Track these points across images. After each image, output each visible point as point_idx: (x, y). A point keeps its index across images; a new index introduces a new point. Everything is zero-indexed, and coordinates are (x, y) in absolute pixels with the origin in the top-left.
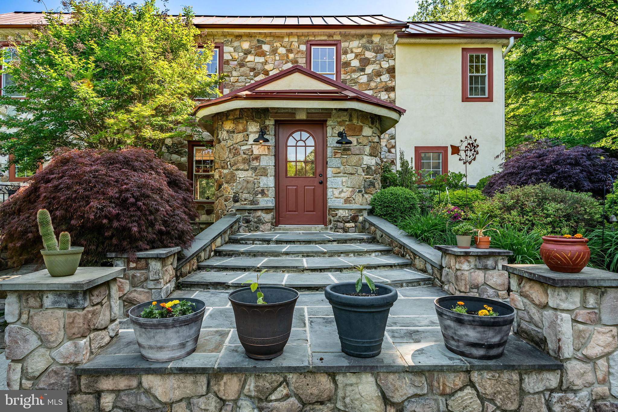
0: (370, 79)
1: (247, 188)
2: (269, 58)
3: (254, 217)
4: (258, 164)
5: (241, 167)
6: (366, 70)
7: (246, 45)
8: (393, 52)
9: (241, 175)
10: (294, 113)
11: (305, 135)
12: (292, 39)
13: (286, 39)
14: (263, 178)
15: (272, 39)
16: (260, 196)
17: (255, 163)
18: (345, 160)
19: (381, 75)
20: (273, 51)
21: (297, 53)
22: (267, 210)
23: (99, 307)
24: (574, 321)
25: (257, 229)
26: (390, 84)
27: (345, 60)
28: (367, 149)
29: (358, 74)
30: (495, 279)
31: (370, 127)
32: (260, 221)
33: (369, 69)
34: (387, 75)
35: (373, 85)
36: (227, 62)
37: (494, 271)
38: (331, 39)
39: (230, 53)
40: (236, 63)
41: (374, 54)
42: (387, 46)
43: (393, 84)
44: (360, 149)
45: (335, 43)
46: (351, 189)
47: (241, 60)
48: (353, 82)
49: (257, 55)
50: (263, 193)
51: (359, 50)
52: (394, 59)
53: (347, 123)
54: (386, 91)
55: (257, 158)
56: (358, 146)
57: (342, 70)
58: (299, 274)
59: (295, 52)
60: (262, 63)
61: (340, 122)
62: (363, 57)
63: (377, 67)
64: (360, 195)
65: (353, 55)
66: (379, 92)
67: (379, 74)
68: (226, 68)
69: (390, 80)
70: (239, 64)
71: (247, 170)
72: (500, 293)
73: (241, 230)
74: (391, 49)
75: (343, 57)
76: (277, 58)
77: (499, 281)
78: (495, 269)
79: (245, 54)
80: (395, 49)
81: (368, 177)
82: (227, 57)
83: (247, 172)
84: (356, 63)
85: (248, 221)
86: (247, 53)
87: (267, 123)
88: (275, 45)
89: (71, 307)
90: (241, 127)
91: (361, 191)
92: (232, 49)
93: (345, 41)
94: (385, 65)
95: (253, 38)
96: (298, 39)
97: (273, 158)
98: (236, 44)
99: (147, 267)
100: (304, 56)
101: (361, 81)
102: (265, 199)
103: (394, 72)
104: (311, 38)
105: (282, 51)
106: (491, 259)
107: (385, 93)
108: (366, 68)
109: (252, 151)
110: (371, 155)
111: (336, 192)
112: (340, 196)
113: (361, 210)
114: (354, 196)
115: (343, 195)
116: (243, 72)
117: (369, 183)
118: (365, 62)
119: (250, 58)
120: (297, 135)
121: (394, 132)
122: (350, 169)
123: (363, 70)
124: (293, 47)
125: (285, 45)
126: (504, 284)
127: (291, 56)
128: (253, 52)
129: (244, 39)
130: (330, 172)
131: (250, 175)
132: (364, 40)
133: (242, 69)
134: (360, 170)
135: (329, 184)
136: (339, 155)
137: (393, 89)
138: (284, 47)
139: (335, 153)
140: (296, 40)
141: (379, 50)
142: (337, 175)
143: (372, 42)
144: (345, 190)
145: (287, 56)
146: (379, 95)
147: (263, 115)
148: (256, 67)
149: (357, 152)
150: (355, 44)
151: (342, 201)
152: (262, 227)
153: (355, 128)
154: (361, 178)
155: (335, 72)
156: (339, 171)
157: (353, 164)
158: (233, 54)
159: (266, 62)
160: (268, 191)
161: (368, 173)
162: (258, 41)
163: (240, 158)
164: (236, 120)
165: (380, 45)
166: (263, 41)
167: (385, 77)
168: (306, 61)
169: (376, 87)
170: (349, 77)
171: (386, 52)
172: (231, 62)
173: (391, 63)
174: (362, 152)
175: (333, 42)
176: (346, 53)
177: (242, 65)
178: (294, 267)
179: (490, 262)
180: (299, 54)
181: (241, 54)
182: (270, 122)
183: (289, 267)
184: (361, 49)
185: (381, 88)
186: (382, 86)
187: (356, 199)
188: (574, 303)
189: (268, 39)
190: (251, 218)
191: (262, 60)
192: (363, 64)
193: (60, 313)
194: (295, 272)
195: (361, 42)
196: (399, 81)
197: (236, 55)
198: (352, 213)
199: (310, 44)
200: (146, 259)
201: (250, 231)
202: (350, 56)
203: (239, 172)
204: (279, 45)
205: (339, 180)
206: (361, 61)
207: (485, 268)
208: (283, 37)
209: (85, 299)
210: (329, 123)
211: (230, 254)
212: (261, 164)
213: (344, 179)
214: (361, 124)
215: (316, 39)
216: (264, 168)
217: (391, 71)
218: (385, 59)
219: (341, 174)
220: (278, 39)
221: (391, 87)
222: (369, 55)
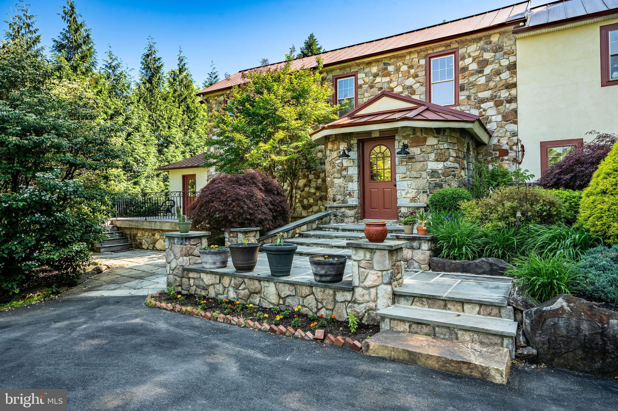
0: (489, 79)
1: (340, 191)
2: (393, 77)
3: (339, 212)
4: (346, 173)
5: (336, 176)
6: (485, 71)
7: (374, 70)
8: (513, 48)
9: (336, 181)
10: (371, 133)
11: (383, 148)
12: (412, 56)
13: (408, 57)
14: (350, 183)
15: (395, 60)
16: (348, 197)
17: (344, 173)
18: (410, 167)
19: (500, 74)
20: (397, 70)
21: (417, 68)
22: (351, 208)
23: (195, 246)
24: (359, 267)
25: (342, 221)
26: (511, 81)
27: (463, 66)
28: (432, 156)
29: (476, 77)
30: (419, 256)
31: (435, 137)
32: (344, 215)
33: (487, 70)
34: (508, 72)
35: (492, 84)
36: (361, 86)
37: (418, 250)
38: (449, 48)
39: (362, 78)
40: (367, 86)
41: (493, 54)
42: (507, 43)
43: (515, 80)
44: (423, 157)
45: (454, 51)
46: (415, 190)
47: (372, 83)
48: (471, 85)
49: (384, 76)
50: (350, 194)
51: (477, 53)
52: (515, 55)
53: (411, 136)
54: (506, 88)
55: (346, 169)
56: (422, 154)
57: (460, 75)
58: (329, 249)
59: (415, 67)
60: (388, 82)
61: (405, 136)
62: (481, 59)
63: (496, 66)
64: (425, 195)
65: (471, 59)
66: (499, 90)
67: (498, 73)
68: (360, 91)
69: (510, 77)
70: (369, 86)
71: (340, 178)
72: (422, 266)
73: (332, 221)
74: (512, 45)
75: (461, 63)
76: (400, 75)
77: (422, 257)
78: (419, 249)
79: (374, 77)
80: (516, 45)
81: (432, 179)
82: (360, 82)
83: (339, 180)
84: (474, 67)
85: (335, 216)
86: (376, 76)
87: (352, 142)
88: (398, 64)
89: (181, 244)
90: (335, 147)
91: (426, 192)
92: (364, 75)
93: (462, 48)
94: (505, 62)
95: (380, 63)
96: (418, 54)
97: (357, 168)
98: (367, 70)
99: (237, 237)
100: (424, 69)
101: (480, 83)
102: (352, 199)
103: (516, 68)
104: (429, 52)
105: (404, 68)
106: (417, 242)
107: (505, 90)
108: (485, 69)
109: (342, 164)
110: (437, 160)
111: (403, 193)
112: (406, 196)
113: (418, 208)
114: (418, 196)
115: (409, 195)
116: (373, 92)
117: (434, 185)
118: (483, 63)
119: (378, 79)
120: (377, 149)
121: (516, 129)
122: (414, 174)
123: (481, 72)
124: (413, 63)
125: (407, 63)
126: (425, 260)
127: (412, 71)
128: (380, 74)
129: (373, 64)
130: (398, 177)
131: (341, 182)
132: (482, 43)
133: (372, 90)
134: (424, 174)
135: (398, 188)
136: (404, 163)
137: (514, 85)
138: (406, 64)
139: (402, 162)
140: (416, 56)
141: (498, 49)
142: (403, 179)
143: (491, 42)
144: (410, 191)
145: (409, 72)
146: (499, 94)
147: (349, 137)
148: (383, 86)
149: (422, 159)
150: (473, 49)
151: (408, 200)
152: (346, 220)
153: (419, 140)
154: (426, 181)
155: (454, 79)
156: (404, 176)
157: (417, 169)
158: (365, 79)
159: (391, 81)
160: (353, 193)
161: (432, 176)
162: (384, 64)
163: (335, 169)
164: (333, 142)
165: (499, 43)
166: (388, 63)
167: (505, 75)
168: (426, 74)
169: (496, 86)
170: (467, 81)
171: (506, 49)
172: (363, 86)
173: (512, 59)
174: (427, 159)
175: (451, 51)
176: (463, 58)
177: (371, 87)
178: (326, 244)
179: (415, 244)
180: (420, 68)
181: (371, 78)
182: (354, 142)
183: (323, 244)
184: (479, 51)
185: (500, 87)
186: (502, 84)
187: (421, 199)
188: (360, 257)
189: (392, 60)
190: (338, 213)
191: (387, 79)
192: (481, 66)
193: (179, 246)
194: (327, 247)
195: (479, 45)
196: (521, 77)
197: (367, 79)
198: (411, 210)
199: (429, 58)
200: (237, 232)
201: (337, 222)
202: (468, 61)
203: (336, 179)
204: (401, 64)
205: (405, 183)
206: (479, 63)
207: (412, 248)
208: (405, 56)
209: (186, 241)
210: (397, 138)
211: (307, 236)
212: (349, 173)
213: (409, 182)
214: (425, 136)
215: (435, 51)
216: (350, 176)
217: (512, 67)
218: (505, 57)
219: (407, 179)
220: (401, 59)
221: (512, 84)
222: (487, 56)
